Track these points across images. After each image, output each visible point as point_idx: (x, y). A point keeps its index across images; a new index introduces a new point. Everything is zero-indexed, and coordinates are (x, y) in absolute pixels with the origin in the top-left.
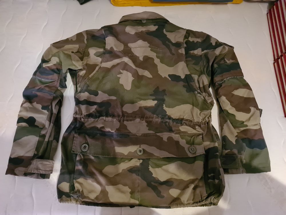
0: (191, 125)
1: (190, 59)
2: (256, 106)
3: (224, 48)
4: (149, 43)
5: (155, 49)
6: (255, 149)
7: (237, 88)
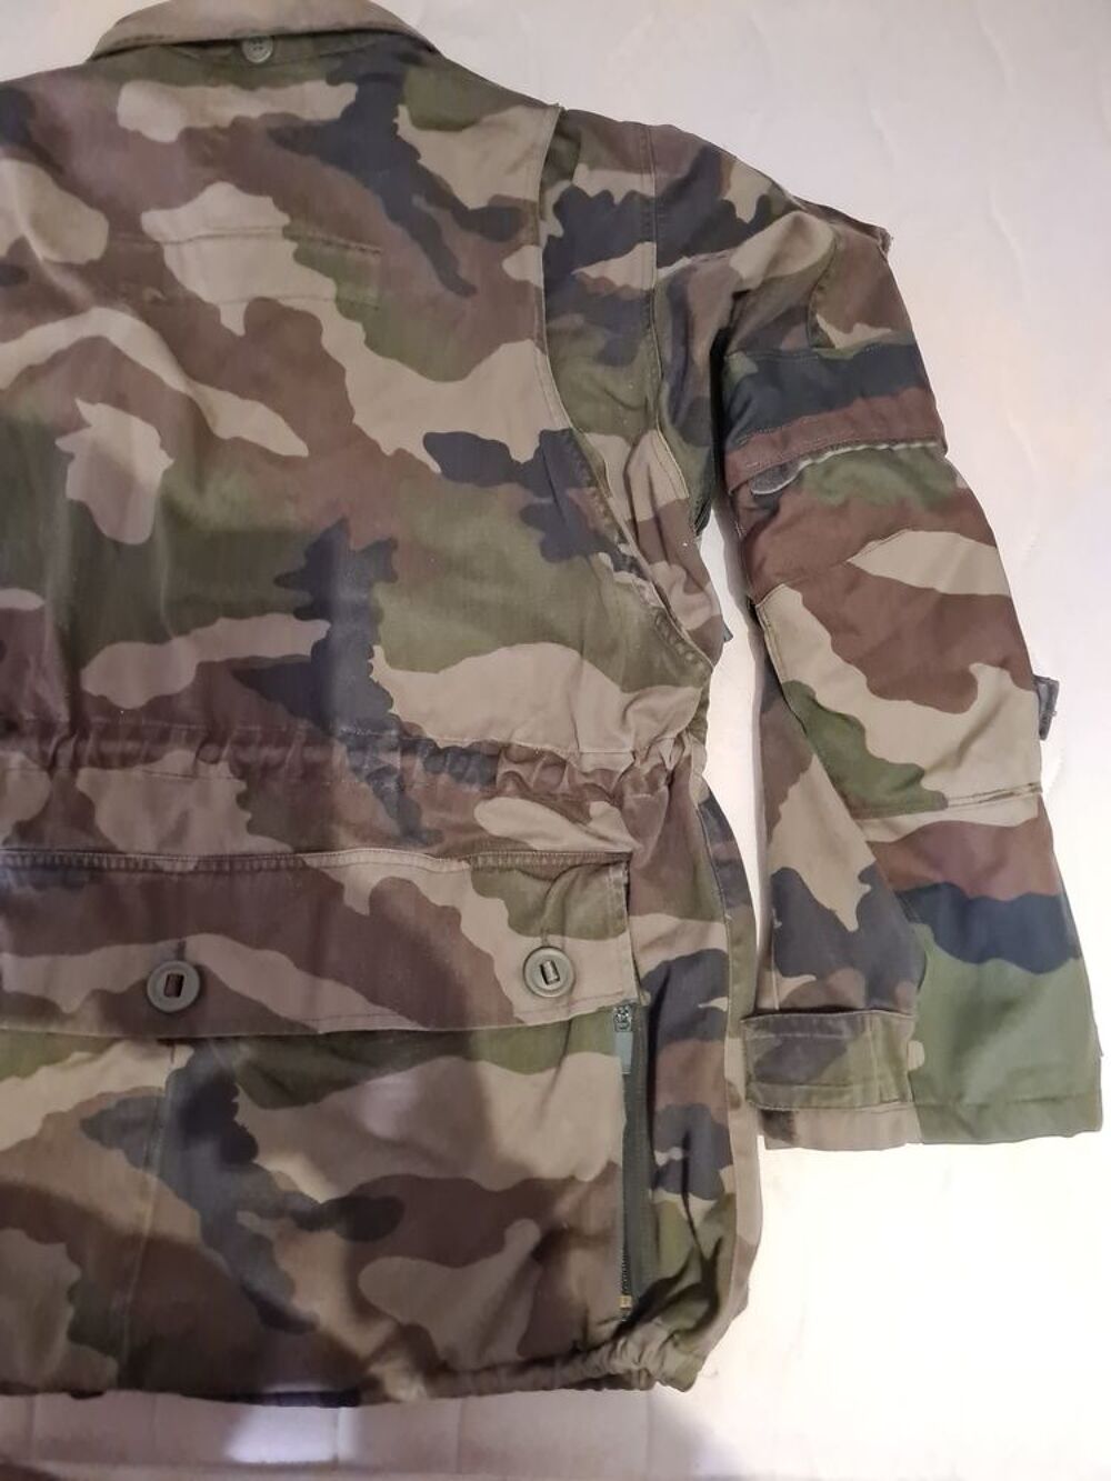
0: (559, 791)
1: (577, 320)
2: (1015, 660)
3: (798, 227)
4: (283, 204)
5: (328, 251)
6: (992, 965)
7: (884, 531)
